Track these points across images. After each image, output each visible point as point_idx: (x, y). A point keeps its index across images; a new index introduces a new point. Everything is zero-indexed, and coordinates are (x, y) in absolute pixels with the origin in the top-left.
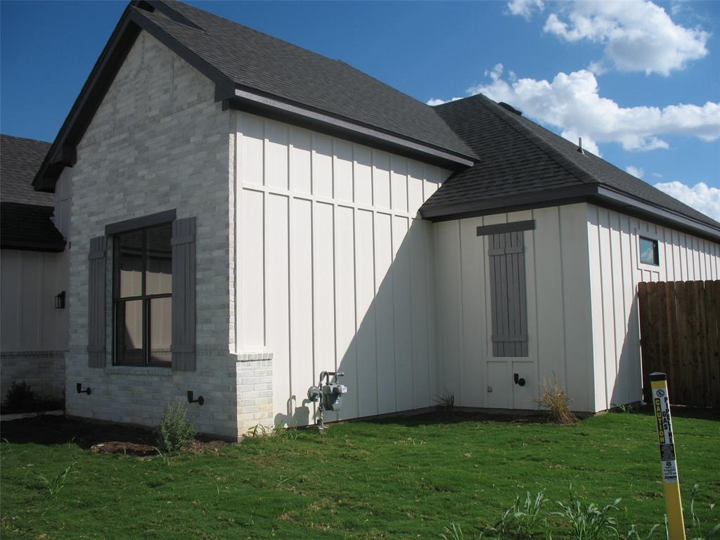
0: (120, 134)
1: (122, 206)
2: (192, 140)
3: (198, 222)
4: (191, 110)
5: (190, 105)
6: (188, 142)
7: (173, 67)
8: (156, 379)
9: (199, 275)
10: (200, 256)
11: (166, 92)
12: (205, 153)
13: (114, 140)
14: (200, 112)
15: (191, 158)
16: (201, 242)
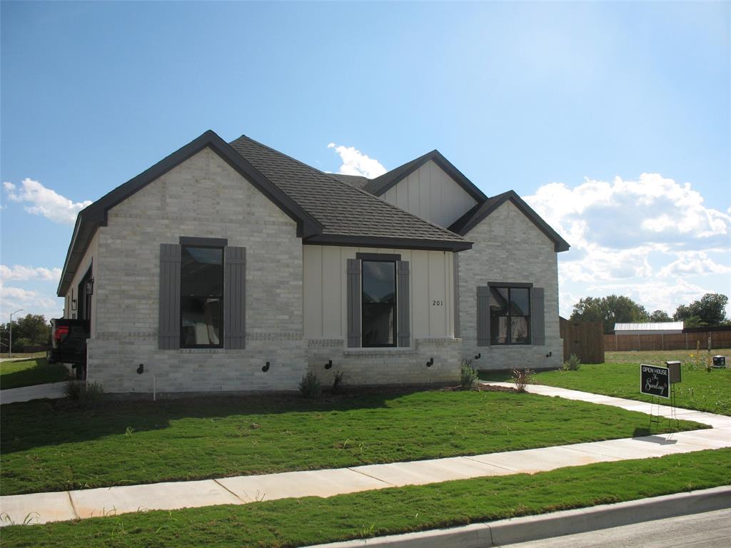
0: (495, 242)
1: (499, 275)
2: (540, 258)
3: (545, 290)
4: (539, 246)
5: (538, 244)
6: (538, 258)
7: (527, 224)
8: (523, 349)
9: (545, 310)
10: (545, 303)
11: (524, 233)
12: (546, 265)
13: (489, 243)
14: (543, 248)
15: (540, 265)
16: (546, 298)
